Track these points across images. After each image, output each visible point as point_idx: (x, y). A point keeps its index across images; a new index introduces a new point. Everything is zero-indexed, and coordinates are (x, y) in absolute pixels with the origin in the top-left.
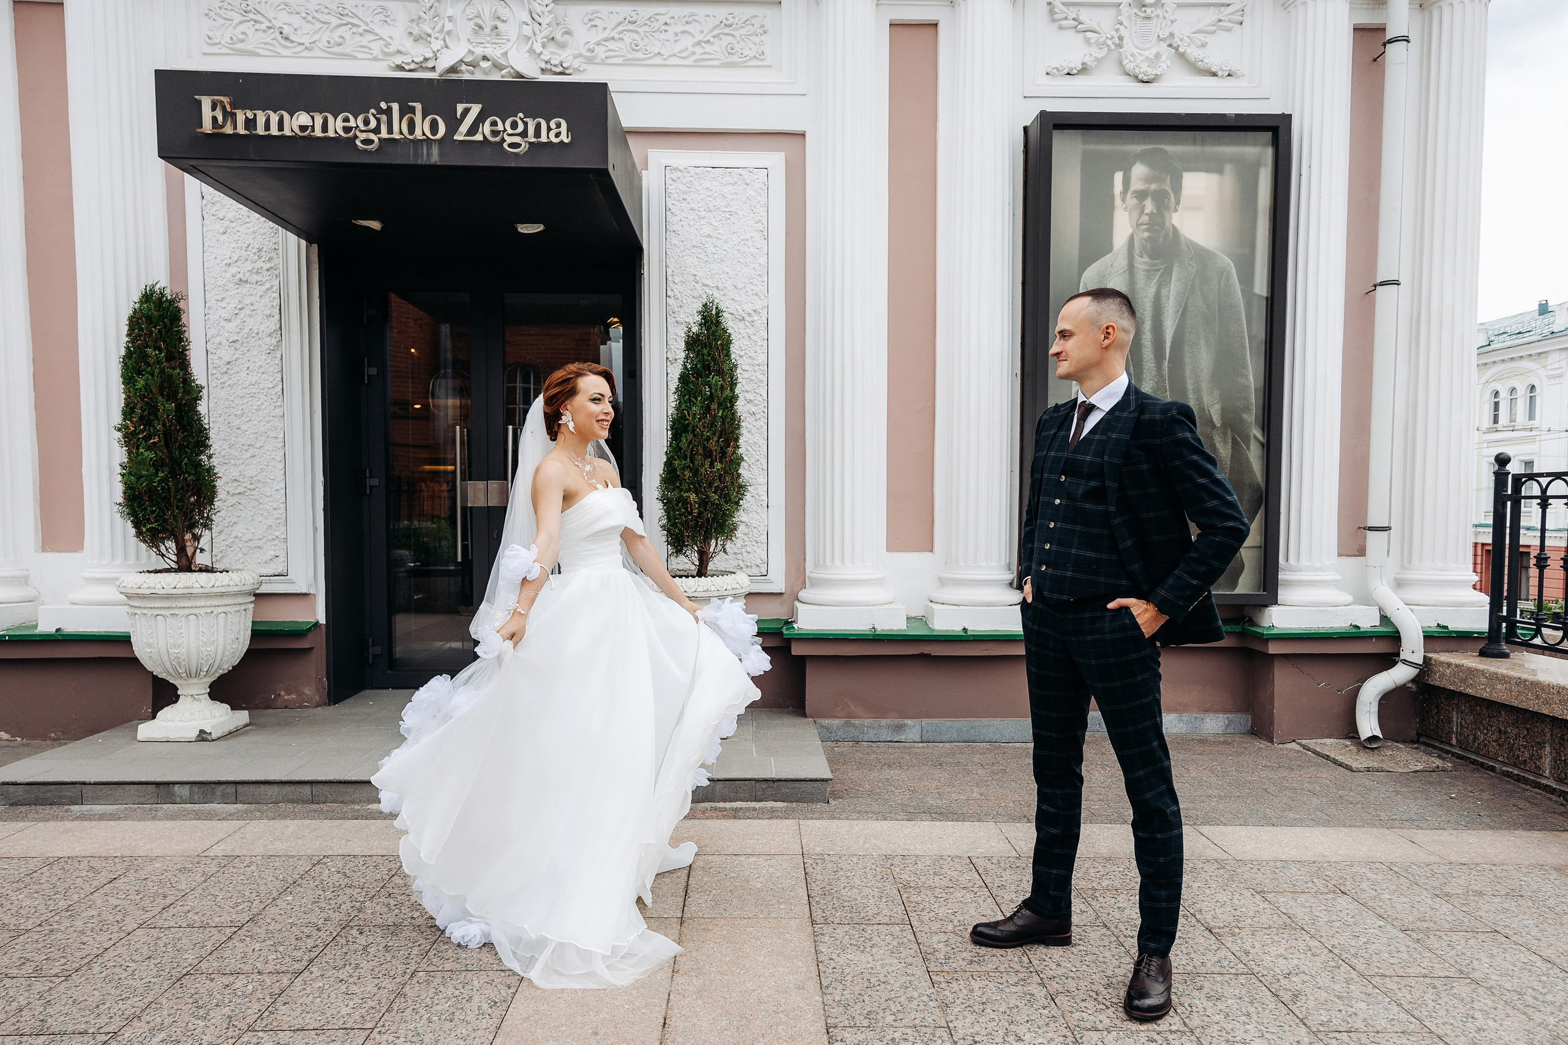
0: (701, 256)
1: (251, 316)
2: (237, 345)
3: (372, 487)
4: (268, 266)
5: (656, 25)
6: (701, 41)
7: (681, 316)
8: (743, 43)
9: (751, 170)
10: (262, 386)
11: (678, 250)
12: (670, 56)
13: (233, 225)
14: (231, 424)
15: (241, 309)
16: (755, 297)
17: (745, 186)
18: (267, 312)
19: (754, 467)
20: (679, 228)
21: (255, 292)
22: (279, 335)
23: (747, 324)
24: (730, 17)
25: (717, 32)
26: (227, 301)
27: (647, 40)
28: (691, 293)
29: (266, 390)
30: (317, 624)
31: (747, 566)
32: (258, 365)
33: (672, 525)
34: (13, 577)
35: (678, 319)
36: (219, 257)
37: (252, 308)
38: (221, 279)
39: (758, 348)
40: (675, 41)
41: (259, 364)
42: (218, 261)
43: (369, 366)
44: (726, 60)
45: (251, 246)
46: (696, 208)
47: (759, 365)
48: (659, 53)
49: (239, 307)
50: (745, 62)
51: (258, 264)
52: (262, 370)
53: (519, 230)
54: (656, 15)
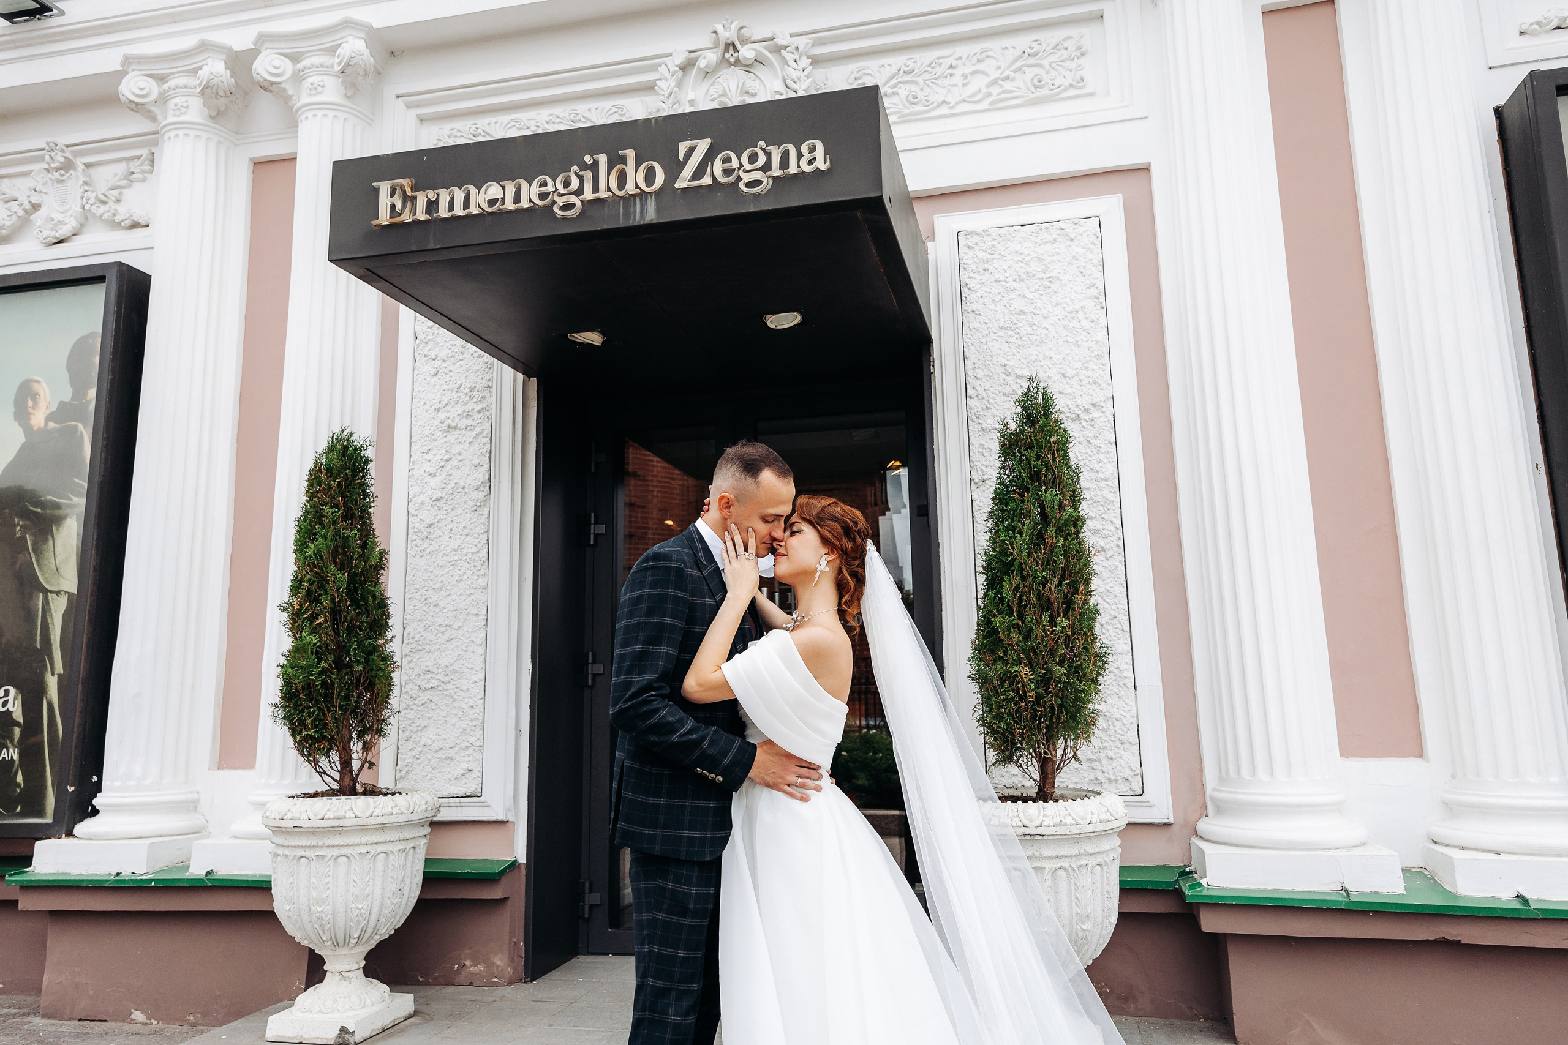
0: (1012, 340)
1: (458, 468)
2: (440, 504)
3: (594, 676)
4: (479, 407)
5: (939, 70)
6: (997, 79)
7: (989, 421)
8: (1053, 73)
9: (1076, 221)
10: (465, 551)
11: (980, 335)
12: (958, 103)
13: (445, 364)
14: (429, 600)
15: (447, 460)
16: (1094, 387)
17: (1068, 243)
18: (476, 462)
19: (1110, 627)
20: (980, 307)
21: (464, 438)
22: (487, 488)
23: (1084, 423)
24: (1035, 45)
25: (1018, 64)
26: (433, 452)
27: (927, 90)
28: (1000, 389)
29: (470, 556)
30: (514, 865)
31: (1110, 781)
32: (462, 526)
33: (993, 718)
34: (178, 802)
35: (984, 426)
36: (428, 403)
37: (460, 458)
38: (428, 427)
39: (1102, 456)
40: (964, 85)
41: (464, 524)
42: (427, 407)
43: (596, 523)
44: (1032, 96)
45: (463, 386)
46: (1002, 278)
47: (1105, 480)
48: (944, 102)
49: (445, 458)
50: (1059, 93)
51: (469, 407)
52: (466, 532)
53: (770, 325)
54: (938, 58)
